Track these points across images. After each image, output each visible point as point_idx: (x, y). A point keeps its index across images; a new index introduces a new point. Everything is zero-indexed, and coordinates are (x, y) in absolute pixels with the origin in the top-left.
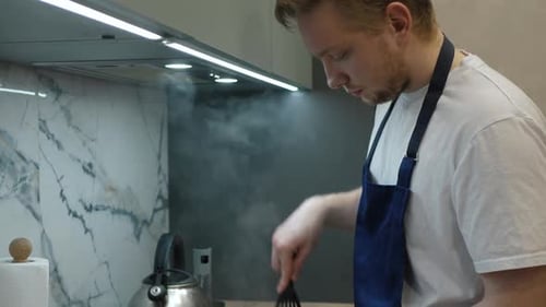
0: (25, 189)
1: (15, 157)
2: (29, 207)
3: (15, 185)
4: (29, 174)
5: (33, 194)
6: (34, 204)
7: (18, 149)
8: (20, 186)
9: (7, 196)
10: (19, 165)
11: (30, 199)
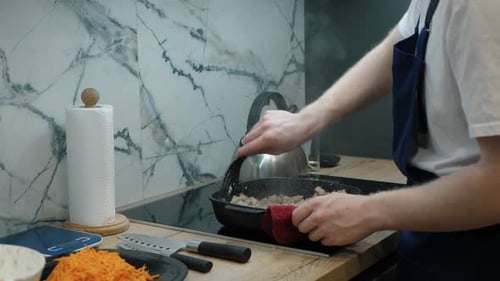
0: (119, 50)
1: (107, 23)
2: (124, 65)
3: (109, 46)
4: (124, 38)
5: (129, 54)
6: (131, 62)
7: (112, 16)
8: (114, 47)
9: (99, 56)
10: (113, 30)
11: (126, 58)
